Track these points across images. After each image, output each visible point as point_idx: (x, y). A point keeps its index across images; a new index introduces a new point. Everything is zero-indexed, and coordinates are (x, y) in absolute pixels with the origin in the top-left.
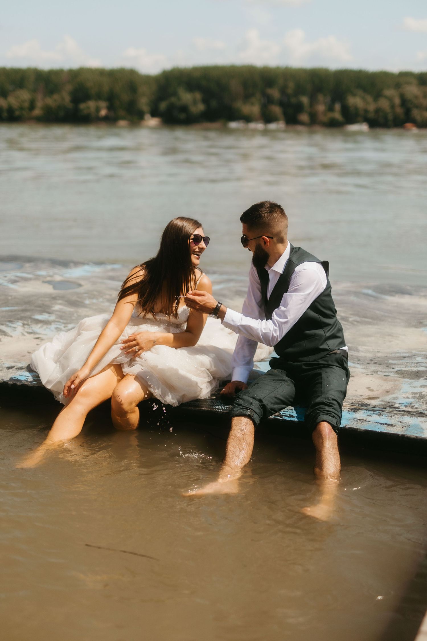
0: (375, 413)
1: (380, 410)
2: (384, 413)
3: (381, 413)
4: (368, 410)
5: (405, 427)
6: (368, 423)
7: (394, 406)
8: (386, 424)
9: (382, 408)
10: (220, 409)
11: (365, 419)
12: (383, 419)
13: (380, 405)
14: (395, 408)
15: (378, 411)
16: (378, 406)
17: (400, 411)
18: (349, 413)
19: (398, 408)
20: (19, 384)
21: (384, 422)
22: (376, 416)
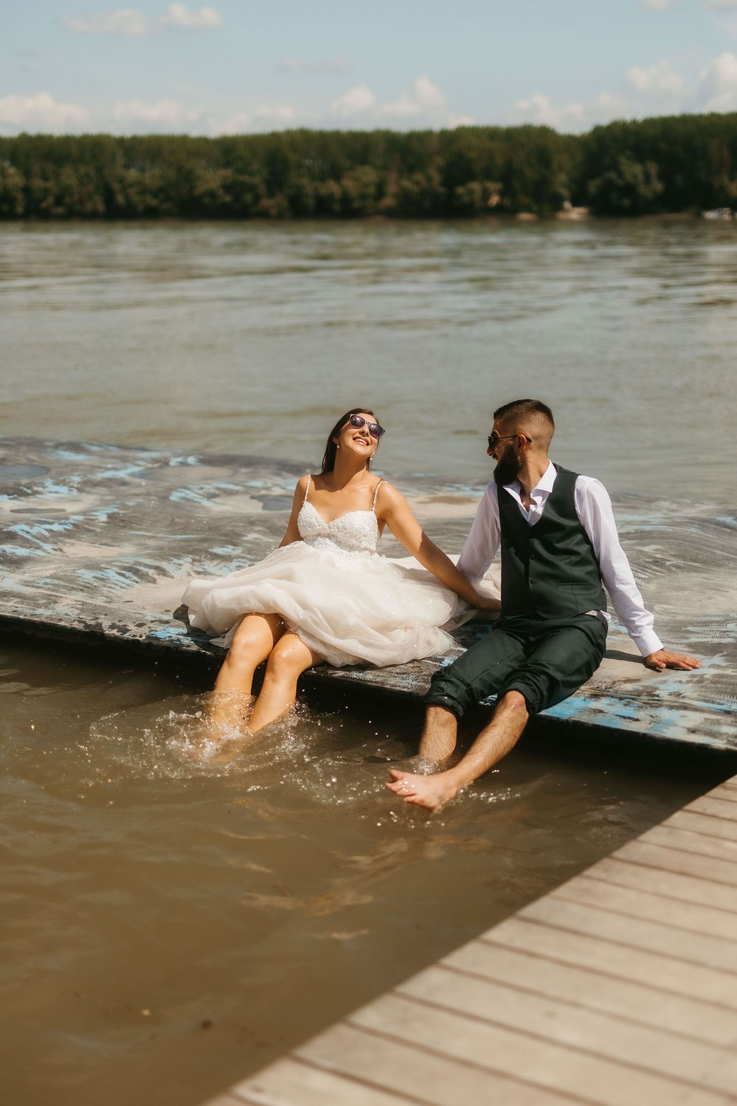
0: (622, 701)
1: (630, 698)
2: (634, 702)
3: (629, 702)
4: (614, 697)
5: (653, 724)
6: (603, 715)
7: (654, 693)
8: (628, 718)
9: (636, 694)
10: (408, 689)
11: (602, 709)
12: (629, 711)
13: (634, 691)
14: (655, 695)
15: (627, 700)
16: (631, 692)
17: (658, 700)
18: (585, 700)
19: (658, 696)
20: (155, 642)
21: (627, 715)
22: (621, 705)
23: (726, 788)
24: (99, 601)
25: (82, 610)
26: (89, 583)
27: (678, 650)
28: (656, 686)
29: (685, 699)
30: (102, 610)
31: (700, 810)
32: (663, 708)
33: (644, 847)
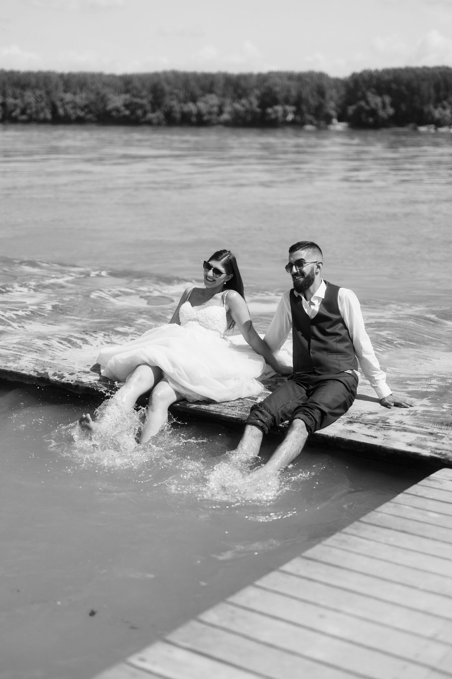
0: (367, 426)
1: (371, 424)
2: (374, 426)
3: (371, 426)
4: (362, 423)
5: (385, 440)
6: (355, 434)
7: (386, 421)
8: (371, 436)
9: (375, 422)
10: (236, 416)
11: (354, 431)
12: (371, 432)
13: (374, 420)
15: (369, 425)
16: (372, 420)
17: (389, 426)
18: (344, 425)
19: (388, 423)
20: (80, 385)
21: (370, 434)
22: (366, 428)
23: (430, 480)
24: (47, 359)
25: (36, 364)
26: (40, 348)
27: (401, 395)
28: (387, 417)
29: (405, 425)
30: (48, 365)
31: (414, 493)
32: (391, 430)
33: (380, 515)
